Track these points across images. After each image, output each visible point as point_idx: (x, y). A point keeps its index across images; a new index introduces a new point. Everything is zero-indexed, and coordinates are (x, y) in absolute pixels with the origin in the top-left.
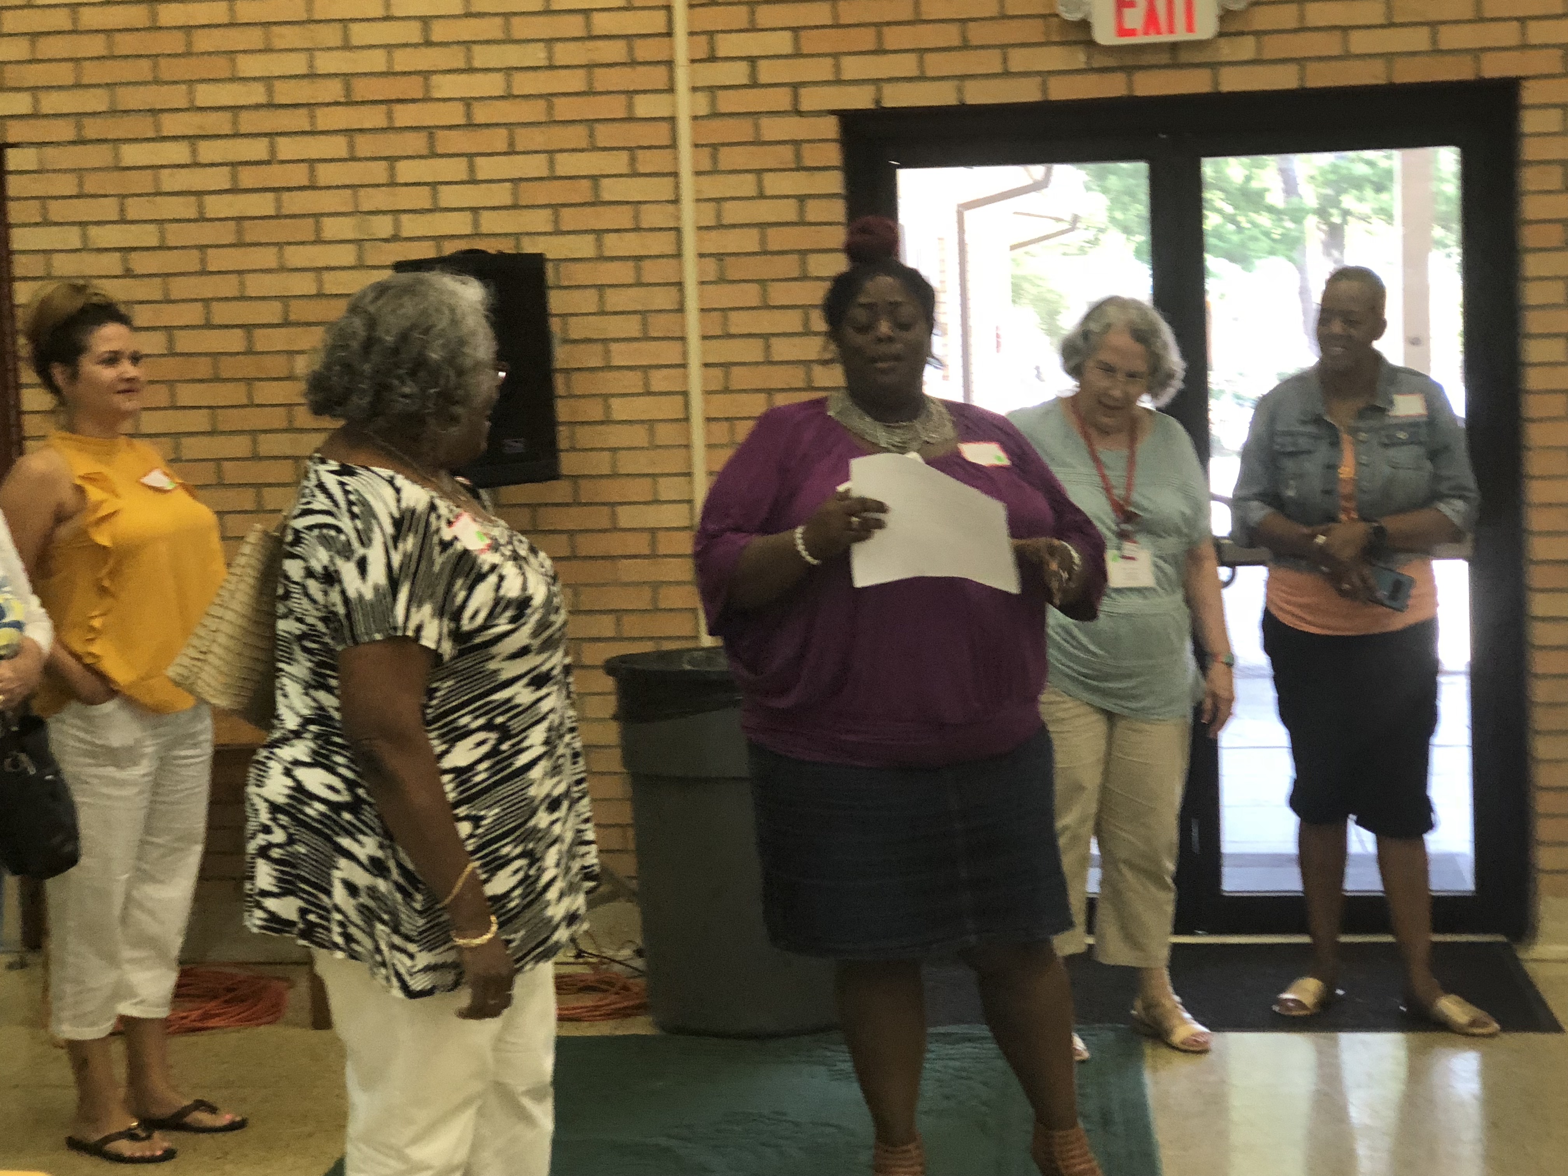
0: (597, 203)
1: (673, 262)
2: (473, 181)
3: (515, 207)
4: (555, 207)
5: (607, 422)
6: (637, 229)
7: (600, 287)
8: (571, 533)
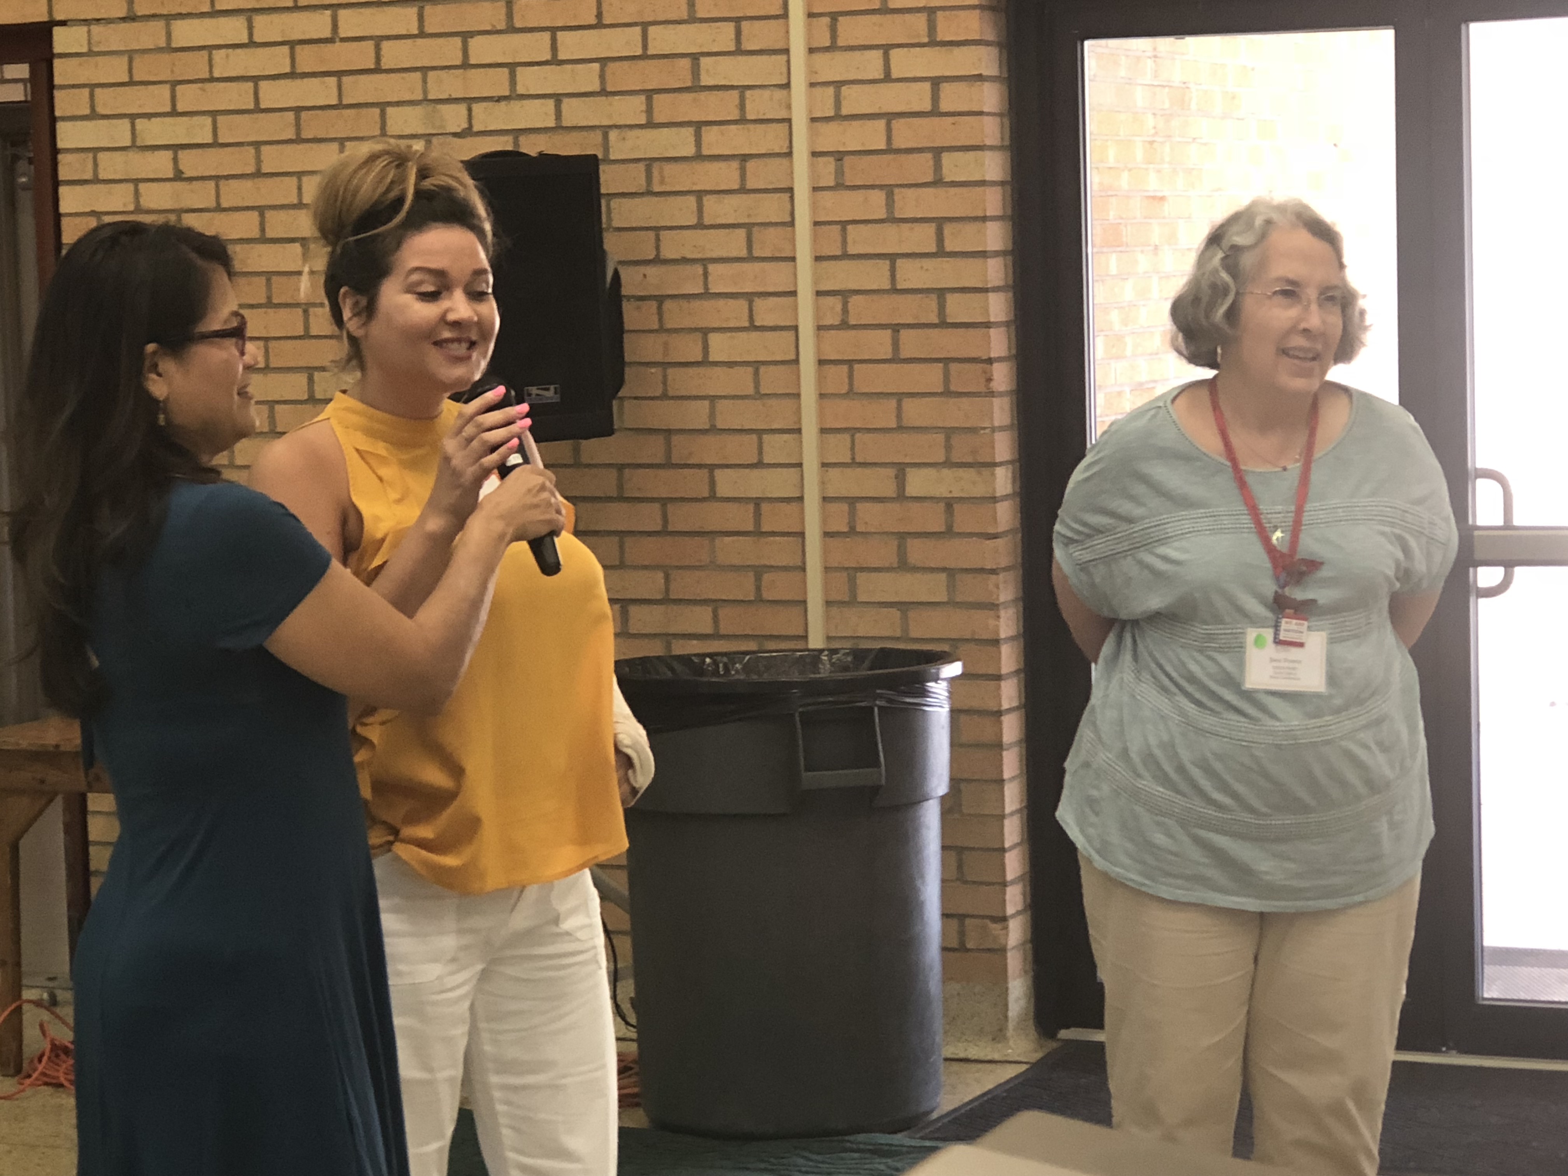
0: (696, 88)
1: (785, 161)
2: (555, 61)
3: (603, 92)
4: (649, 94)
5: (705, 362)
6: (742, 120)
7: (700, 195)
8: (664, 502)
